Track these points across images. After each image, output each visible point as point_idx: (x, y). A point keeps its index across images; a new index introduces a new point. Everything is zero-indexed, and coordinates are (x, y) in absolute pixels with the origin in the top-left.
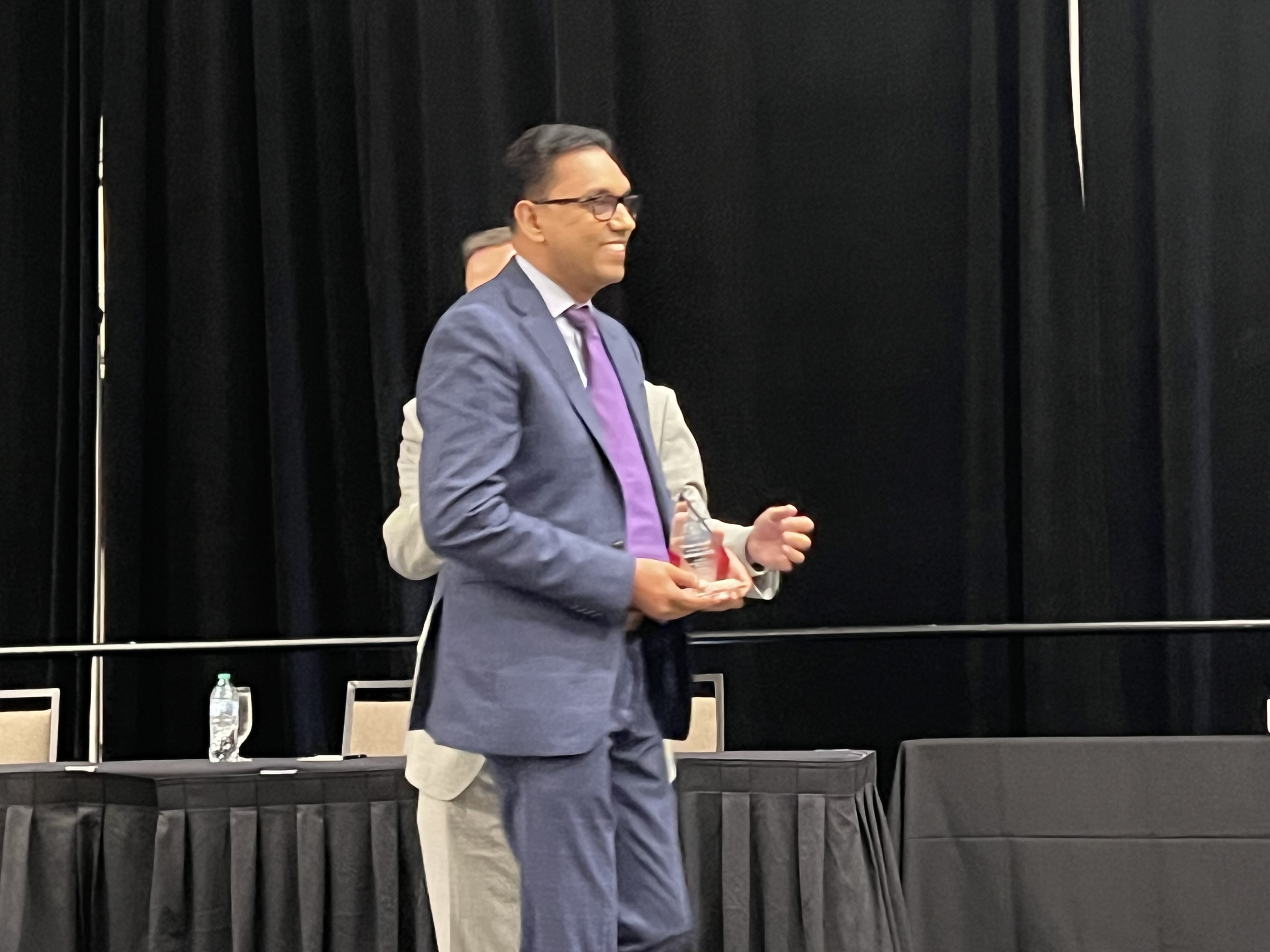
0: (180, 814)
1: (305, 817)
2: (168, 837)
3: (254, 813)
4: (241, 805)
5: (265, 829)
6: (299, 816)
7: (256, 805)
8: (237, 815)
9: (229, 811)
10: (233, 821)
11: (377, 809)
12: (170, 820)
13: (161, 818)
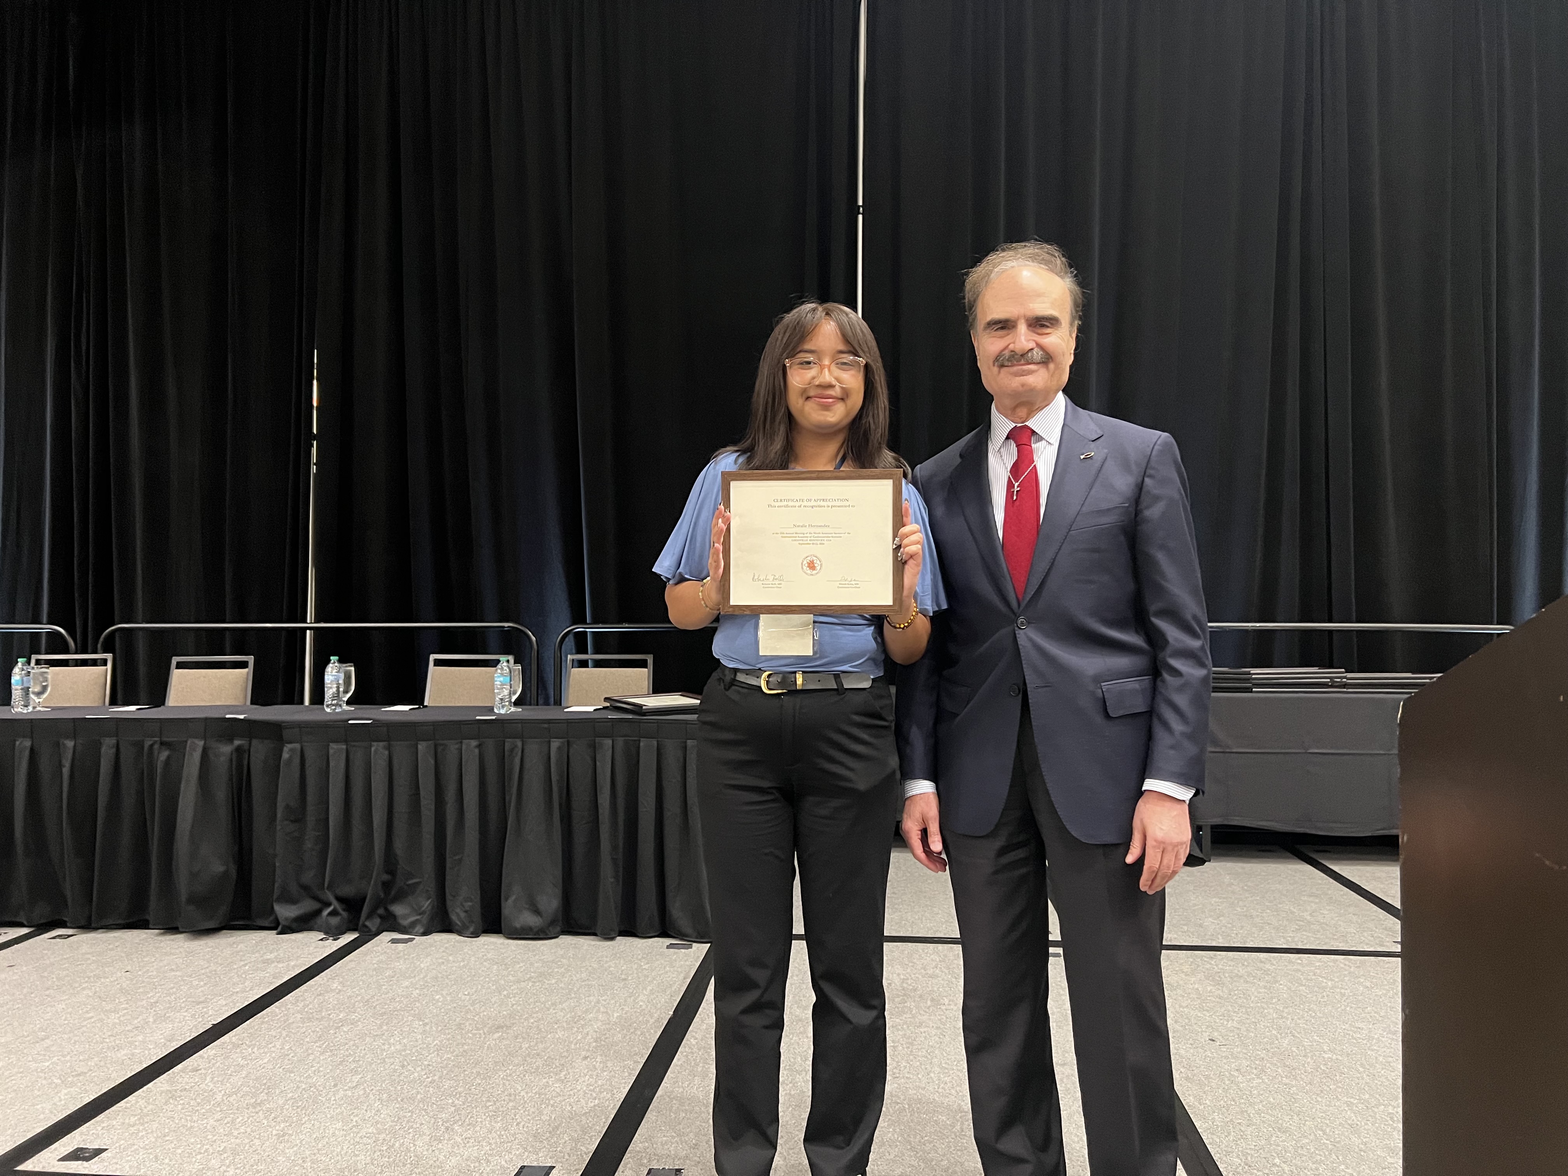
0: (297, 746)
1: (376, 751)
2: (290, 760)
3: (344, 747)
4: (336, 741)
5: (351, 757)
6: (373, 749)
7: (346, 742)
8: (333, 746)
9: (329, 745)
10: (331, 752)
11: (422, 746)
12: (291, 750)
13: (285, 749)
